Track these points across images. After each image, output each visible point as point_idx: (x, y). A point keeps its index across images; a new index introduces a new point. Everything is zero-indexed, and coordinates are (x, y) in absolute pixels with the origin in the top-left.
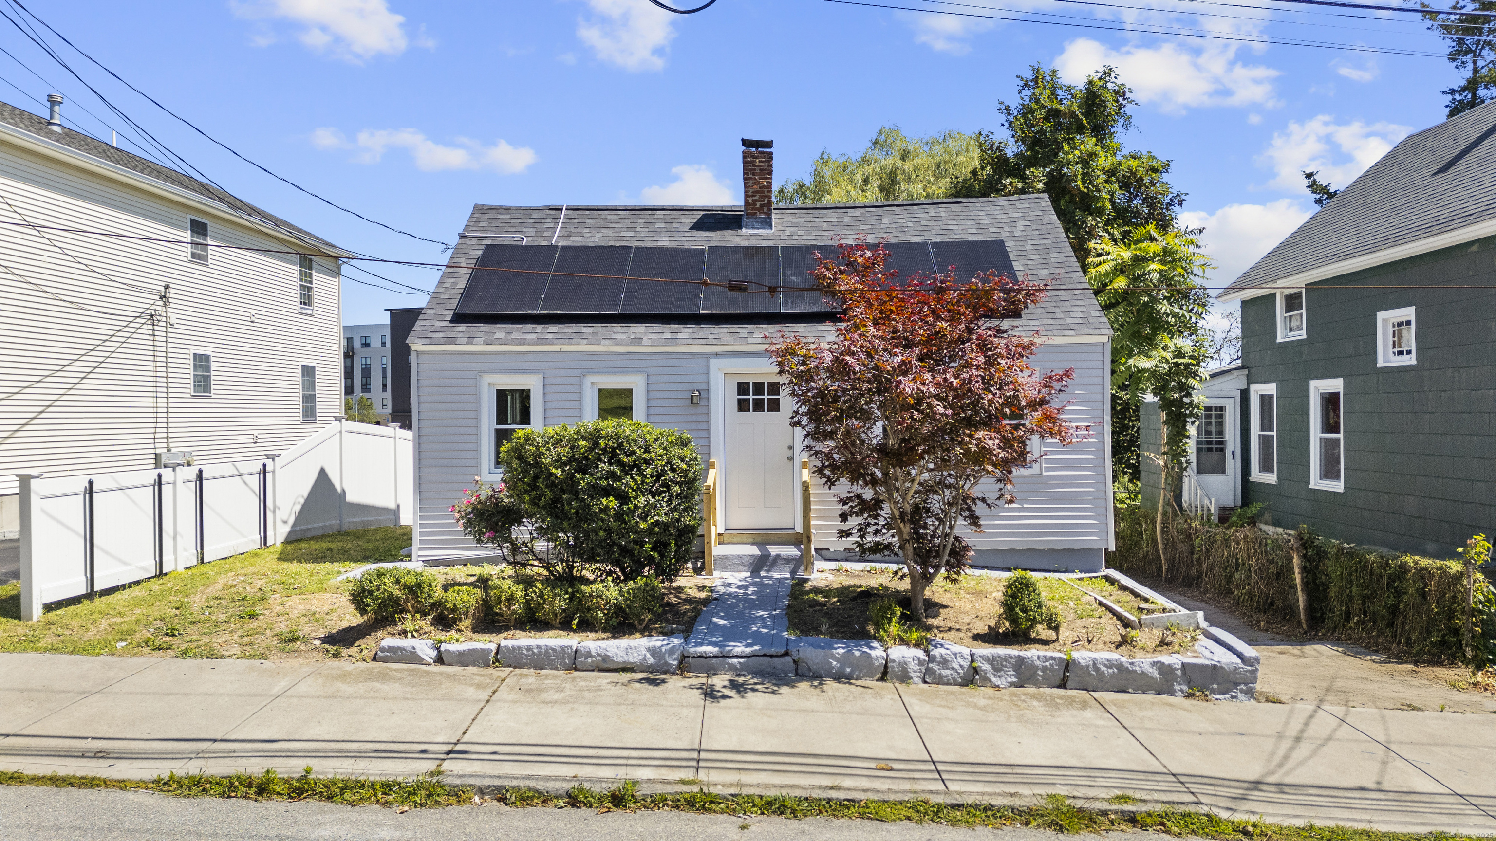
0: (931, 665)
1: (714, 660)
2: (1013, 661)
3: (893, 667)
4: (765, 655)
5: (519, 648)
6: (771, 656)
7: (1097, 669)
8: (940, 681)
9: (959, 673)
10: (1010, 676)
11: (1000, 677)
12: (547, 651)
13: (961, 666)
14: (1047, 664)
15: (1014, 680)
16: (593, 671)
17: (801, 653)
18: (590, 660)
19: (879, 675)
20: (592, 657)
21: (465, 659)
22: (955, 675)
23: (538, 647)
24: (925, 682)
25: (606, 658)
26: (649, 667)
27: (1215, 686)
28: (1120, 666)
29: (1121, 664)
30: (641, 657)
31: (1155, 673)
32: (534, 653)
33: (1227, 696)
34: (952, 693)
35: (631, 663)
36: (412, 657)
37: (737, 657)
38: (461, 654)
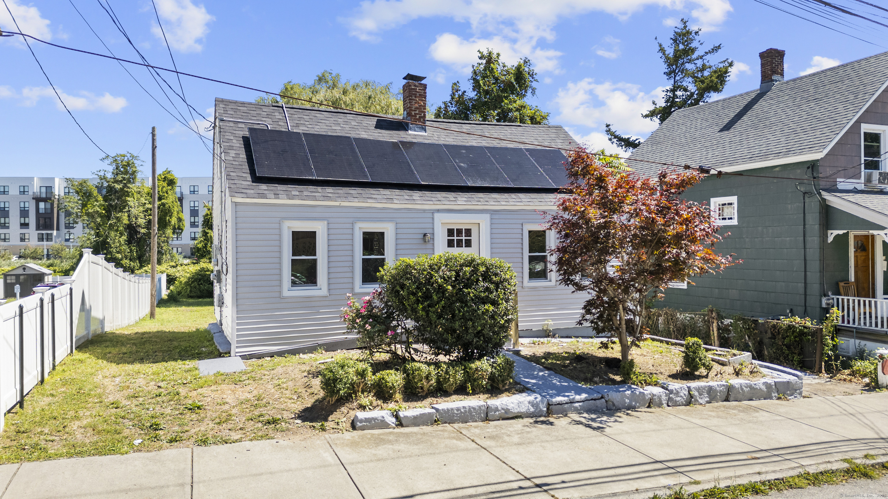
0: (671, 396)
1: (566, 406)
2: (707, 389)
3: (655, 399)
4: (592, 399)
5: (452, 409)
6: (595, 400)
7: (742, 389)
8: (676, 404)
9: (684, 399)
10: (706, 397)
11: (702, 398)
12: (470, 409)
13: (685, 394)
14: (721, 388)
15: (708, 399)
16: (499, 420)
17: (610, 396)
18: (497, 413)
19: (647, 405)
20: (498, 411)
21: (417, 421)
22: (683, 400)
23: (464, 407)
24: (668, 406)
25: (507, 411)
26: (531, 414)
27: (788, 392)
28: (751, 387)
29: (751, 385)
30: (526, 408)
31: (764, 388)
32: (461, 412)
33: (793, 397)
34: (682, 410)
35: (522, 413)
36: (382, 424)
37: (578, 402)
38: (415, 418)
